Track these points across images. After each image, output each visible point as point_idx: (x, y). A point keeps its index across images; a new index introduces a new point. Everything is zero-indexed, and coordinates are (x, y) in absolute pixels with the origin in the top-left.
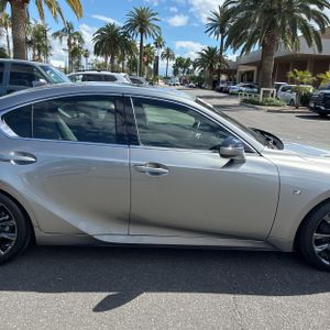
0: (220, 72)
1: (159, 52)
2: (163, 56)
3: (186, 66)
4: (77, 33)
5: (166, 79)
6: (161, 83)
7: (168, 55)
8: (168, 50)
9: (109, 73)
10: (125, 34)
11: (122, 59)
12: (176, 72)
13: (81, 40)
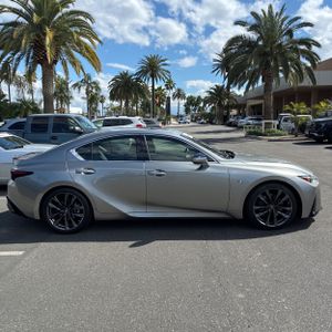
0: (229, 107)
1: (170, 93)
2: (175, 96)
3: (197, 104)
4: (94, 83)
5: (178, 117)
6: (173, 121)
7: (179, 95)
8: (179, 90)
9: (126, 117)
10: (138, 79)
11: (135, 102)
12: (187, 110)
13: (98, 88)
